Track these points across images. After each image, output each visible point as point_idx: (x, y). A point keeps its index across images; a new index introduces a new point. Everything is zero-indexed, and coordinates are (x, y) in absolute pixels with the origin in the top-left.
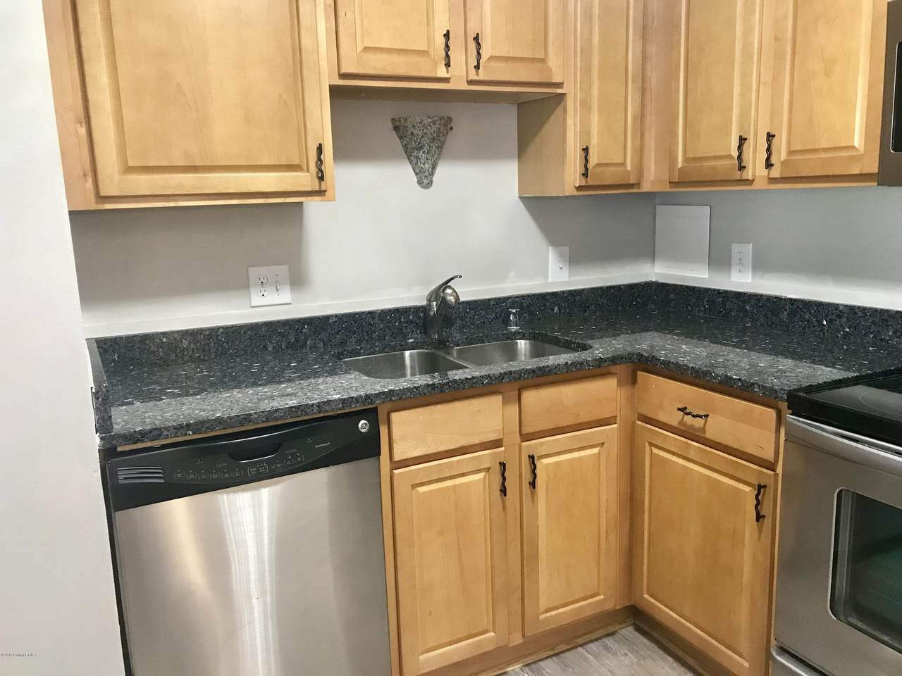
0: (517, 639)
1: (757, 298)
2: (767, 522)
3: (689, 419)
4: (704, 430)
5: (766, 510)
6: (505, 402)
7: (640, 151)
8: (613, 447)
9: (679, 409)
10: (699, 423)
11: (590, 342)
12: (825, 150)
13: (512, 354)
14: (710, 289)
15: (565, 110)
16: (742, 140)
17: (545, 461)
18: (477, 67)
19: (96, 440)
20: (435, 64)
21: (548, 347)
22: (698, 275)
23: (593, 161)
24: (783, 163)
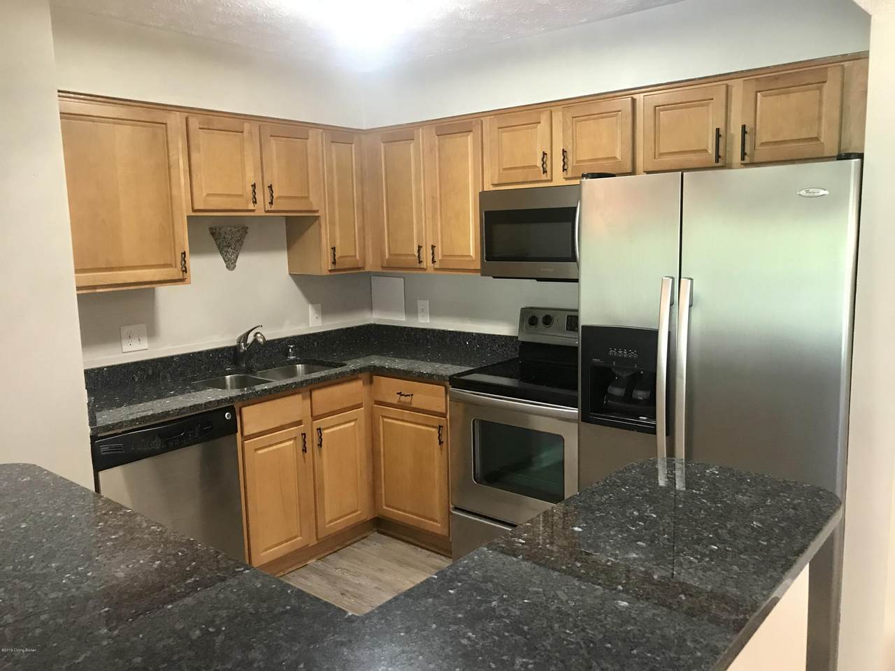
0: (314, 542)
1: (433, 331)
2: (444, 444)
3: (403, 398)
4: (411, 403)
5: (444, 439)
6: (304, 398)
7: (363, 248)
8: (362, 421)
9: (398, 394)
10: (408, 399)
11: (344, 362)
12: (458, 256)
13: (293, 373)
14: (407, 327)
15: (320, 226)
16: (420, 247)
17: (326, 431)
18: (271, 203)
19: (88, 430)
20: (248, 203)
21: (316, 367)
22: (399, 319)
23: (338, 254)
24: (440, 260)
